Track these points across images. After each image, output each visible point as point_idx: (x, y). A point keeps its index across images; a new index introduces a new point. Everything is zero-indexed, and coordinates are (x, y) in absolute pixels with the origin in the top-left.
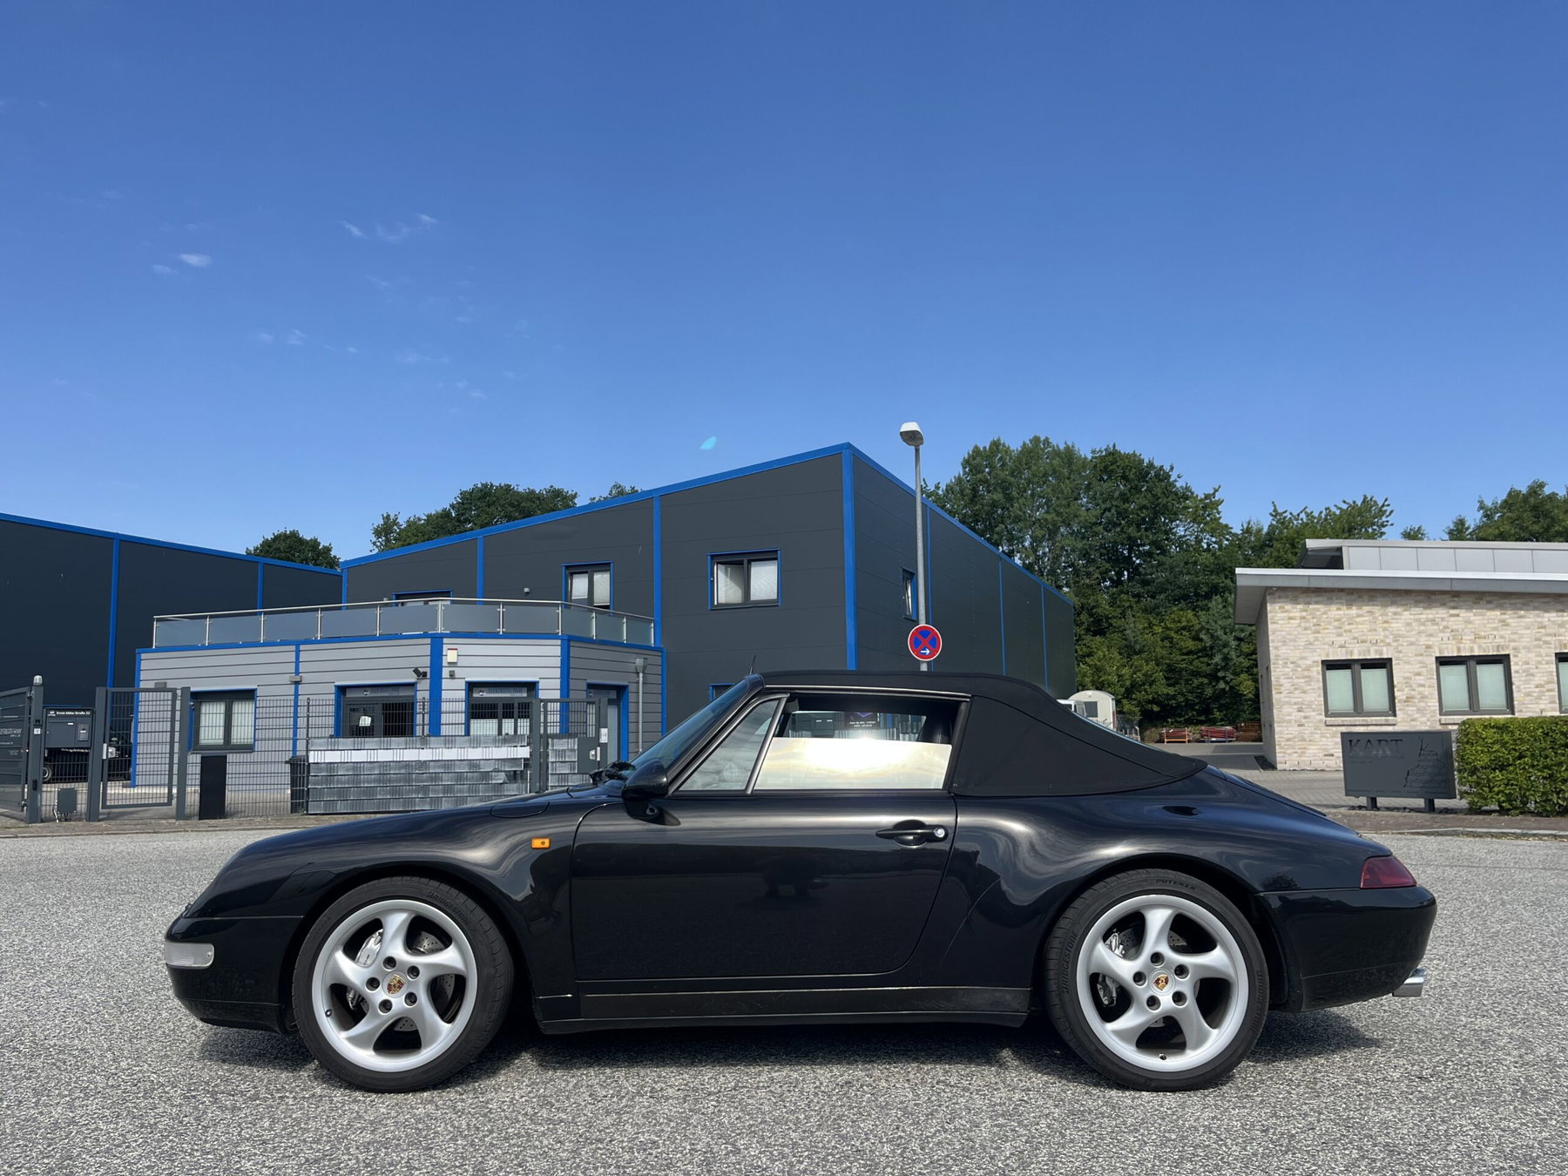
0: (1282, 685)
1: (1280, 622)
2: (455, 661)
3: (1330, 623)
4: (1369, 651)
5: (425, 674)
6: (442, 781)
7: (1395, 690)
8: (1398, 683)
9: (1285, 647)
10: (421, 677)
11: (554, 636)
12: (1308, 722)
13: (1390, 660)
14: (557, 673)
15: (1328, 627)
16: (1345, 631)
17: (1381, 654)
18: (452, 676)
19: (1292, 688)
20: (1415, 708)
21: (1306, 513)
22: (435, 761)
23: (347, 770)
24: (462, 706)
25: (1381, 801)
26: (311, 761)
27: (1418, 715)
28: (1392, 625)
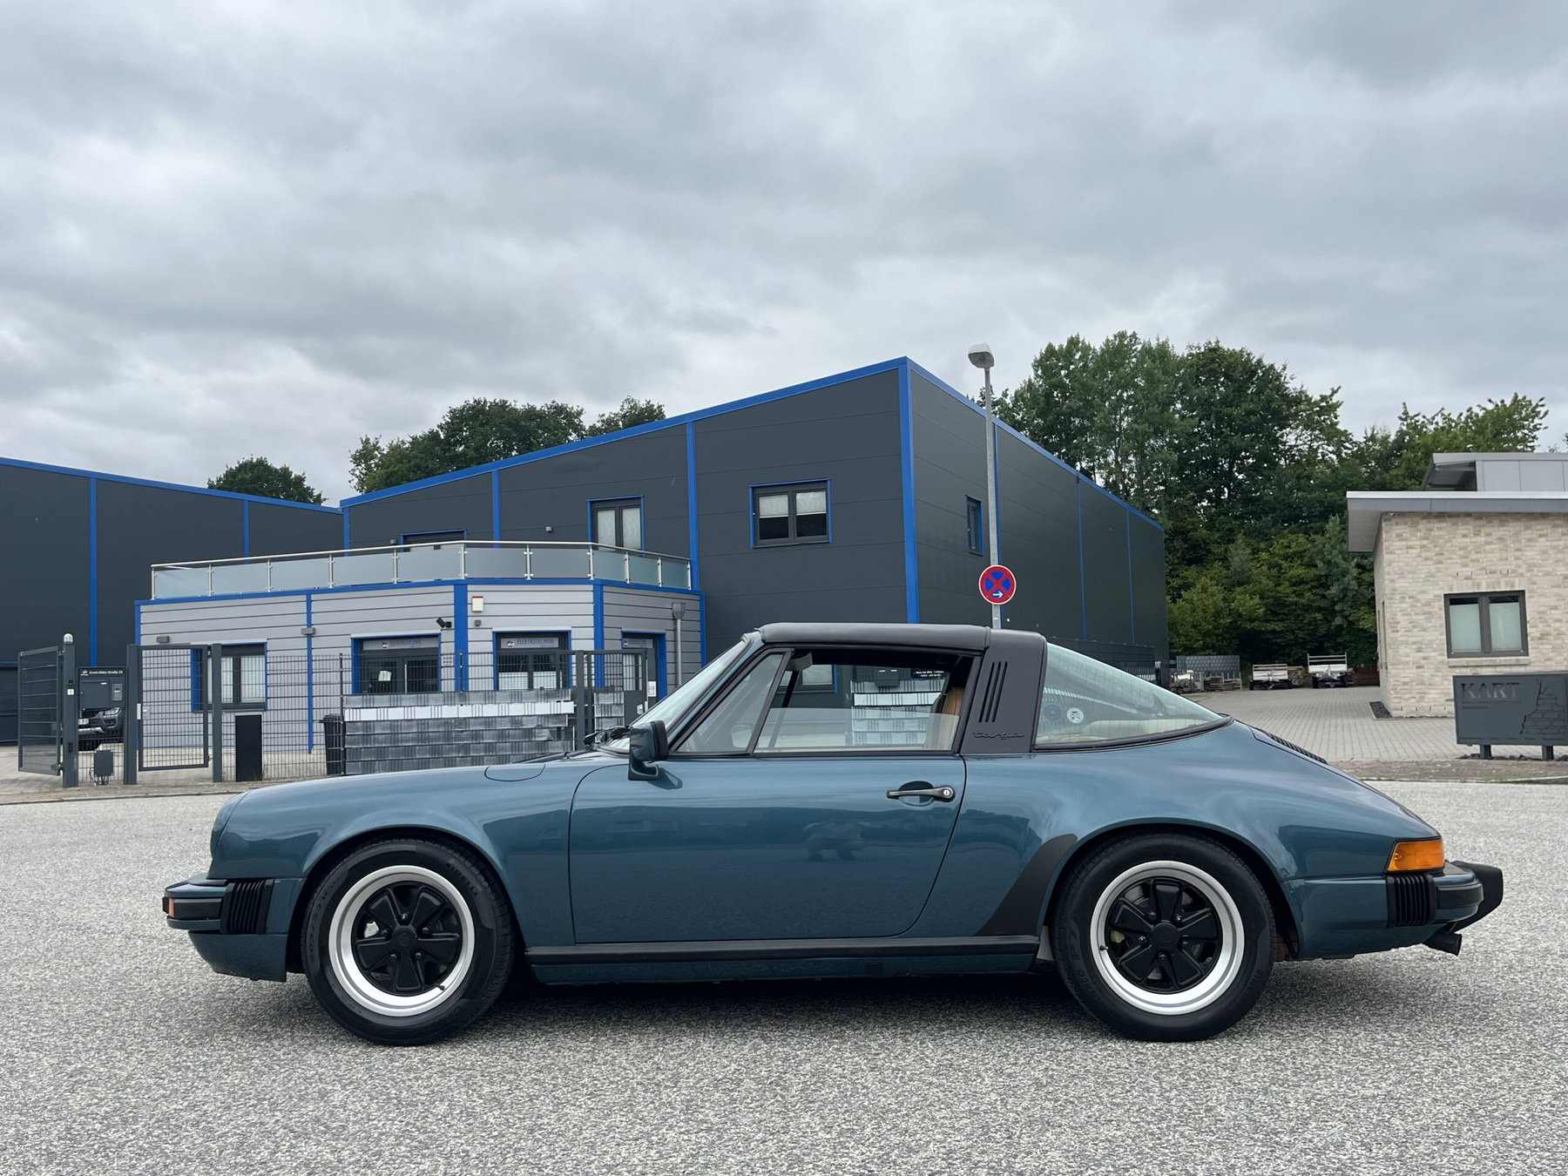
0: (1399, 623)
1: (1400, 552)
2: (481, 609)
3: (1454, 552)
4: (1499, 583)
5: (449, 625)
6: (483, 739)
7: (1528, 626)
8: (1532, 618)
9: (1401, 580)
10: (445, 628)
11: (585, 581)
12: (1426, 664)
13: (1524, 591)
14: (590, 621)
15: (1452, 556)
16: (1472, 561)
17: (1512, 586)
18: (478, 624)
19: (1411, 625)
20: (1550, 646)
21: (1443, 415)
22: (475, 718)
23: (384, 729)
24: (490, 659)
25: (1496, 750)
26: (346, 719)
27: (1553, 654)
28: (1527, 553)
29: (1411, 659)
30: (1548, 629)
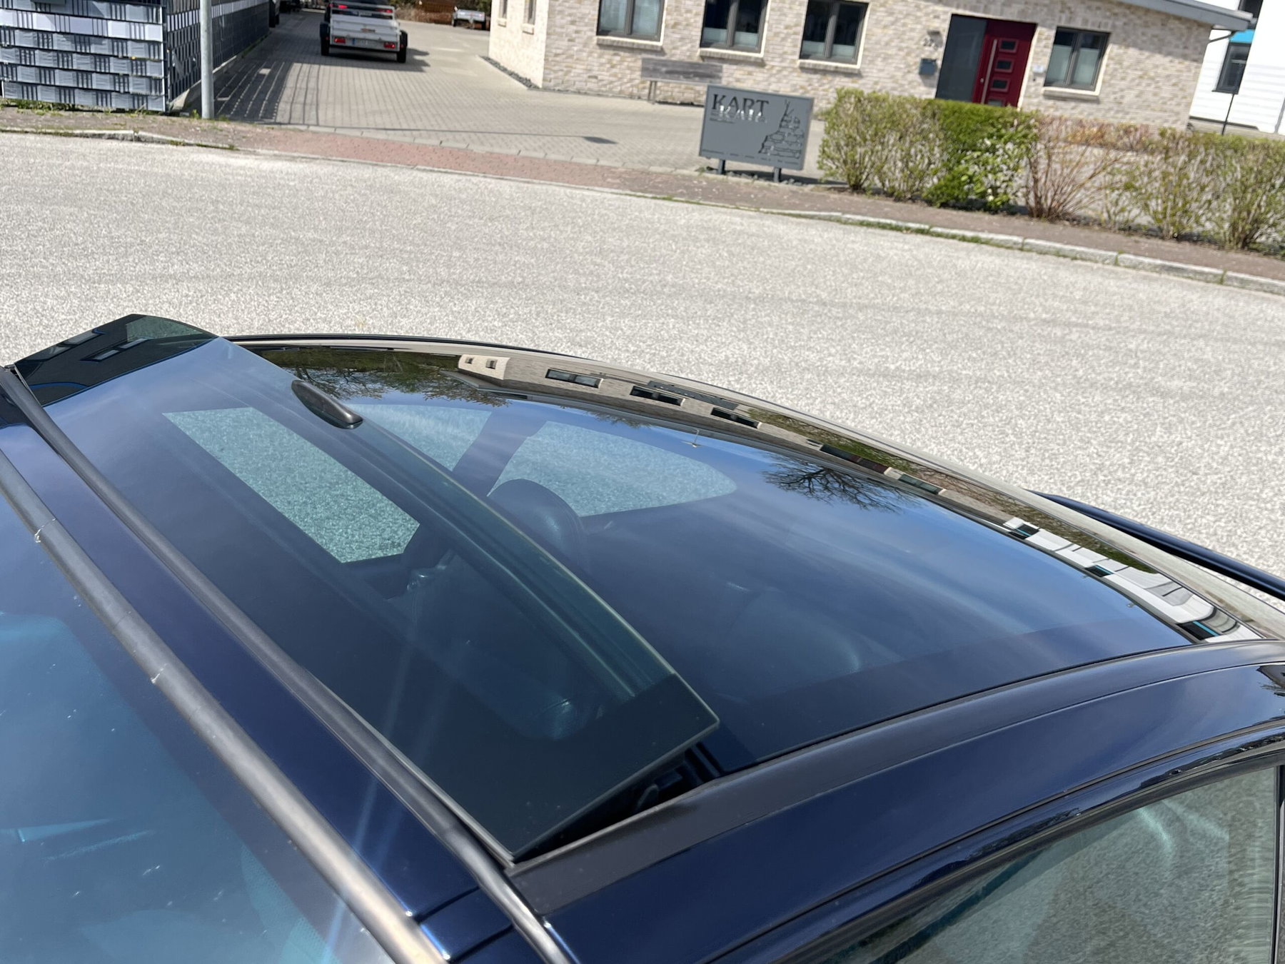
7: (664, 13)
8: (669, 6)
12: (578, 38)
20: (679, 36)
25: (730, 164)
27: (679, 44)
29: (564, 30)
30: (680, 18)
